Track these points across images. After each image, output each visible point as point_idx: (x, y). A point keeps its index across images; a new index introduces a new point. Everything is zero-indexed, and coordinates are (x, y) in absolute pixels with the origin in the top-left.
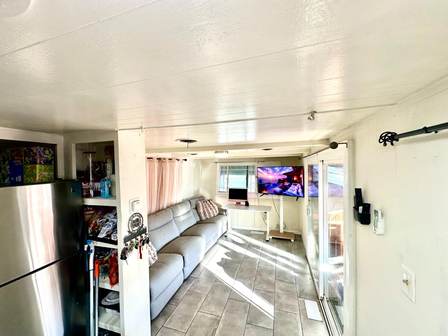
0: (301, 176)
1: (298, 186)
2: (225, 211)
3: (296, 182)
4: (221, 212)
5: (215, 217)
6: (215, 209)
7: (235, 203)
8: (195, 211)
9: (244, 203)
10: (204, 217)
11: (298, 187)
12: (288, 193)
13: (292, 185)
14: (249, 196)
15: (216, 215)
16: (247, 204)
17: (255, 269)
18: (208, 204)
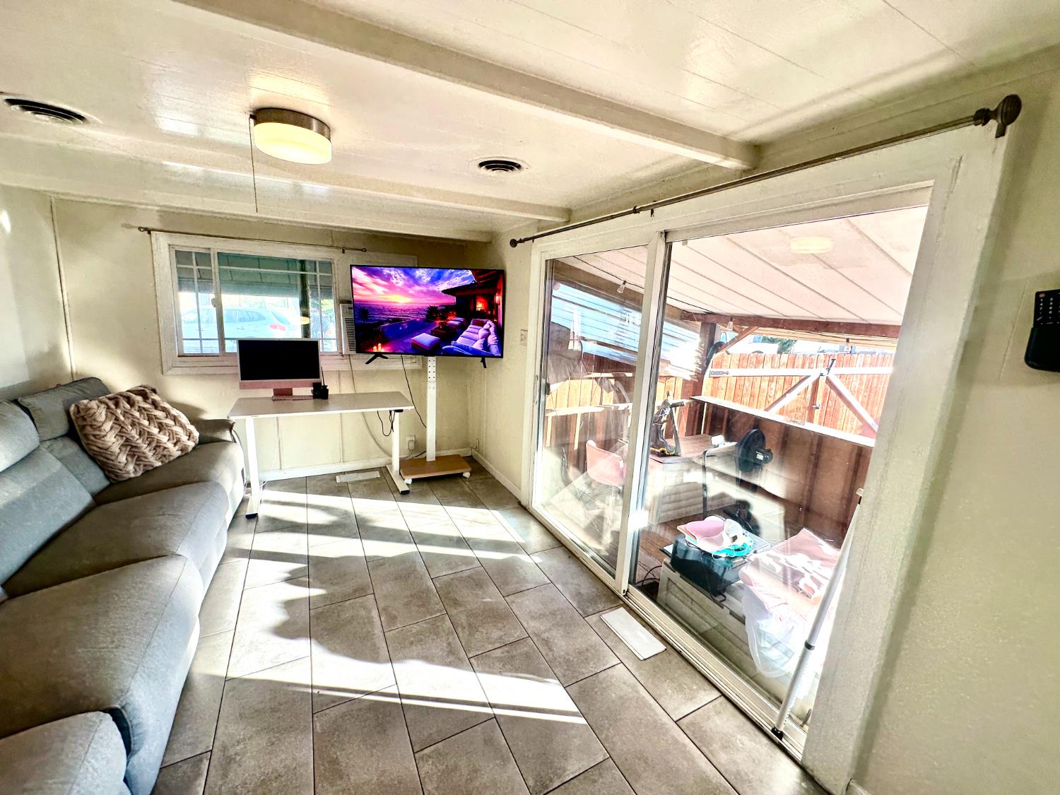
0: (498, 298)
1: (486, 326)
2: (226, 425)
3: (482, 315)
4: (209, 434)
5: (186, 459)
6: (182, 426)
7: (270, 393)
8: (71, 448)
9: (308, 391)
10: (131, 467)
11: (488, 330)
12: (457, 349)
13: (470, 326)
14: (324, 364)
15: (190, 449)
16: (321, 393)
17: (428, 590)
18: (140, 410)
